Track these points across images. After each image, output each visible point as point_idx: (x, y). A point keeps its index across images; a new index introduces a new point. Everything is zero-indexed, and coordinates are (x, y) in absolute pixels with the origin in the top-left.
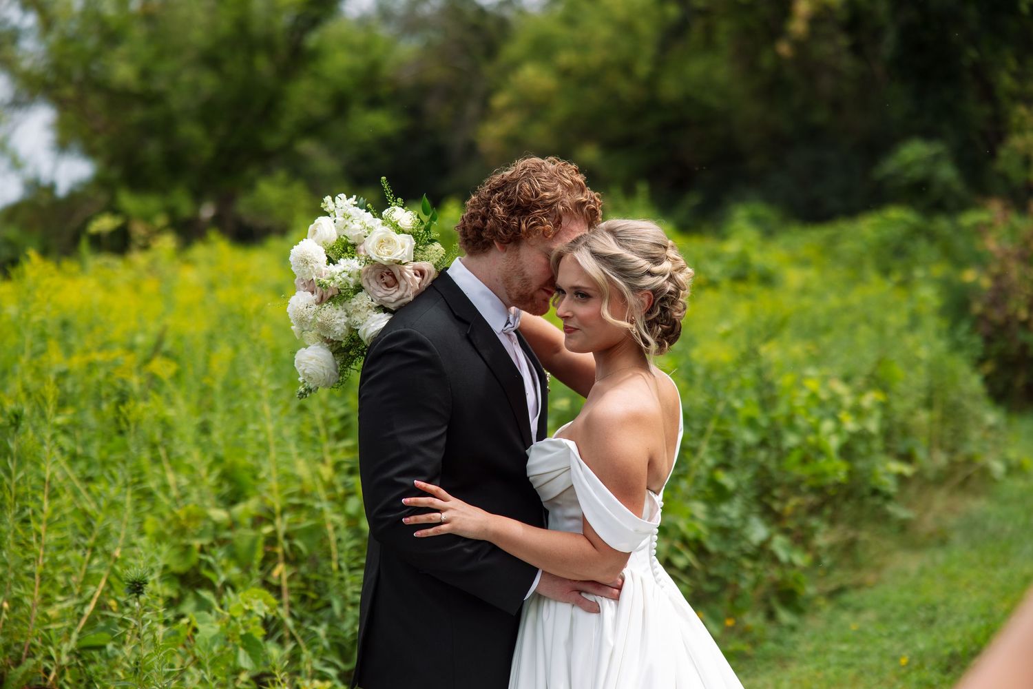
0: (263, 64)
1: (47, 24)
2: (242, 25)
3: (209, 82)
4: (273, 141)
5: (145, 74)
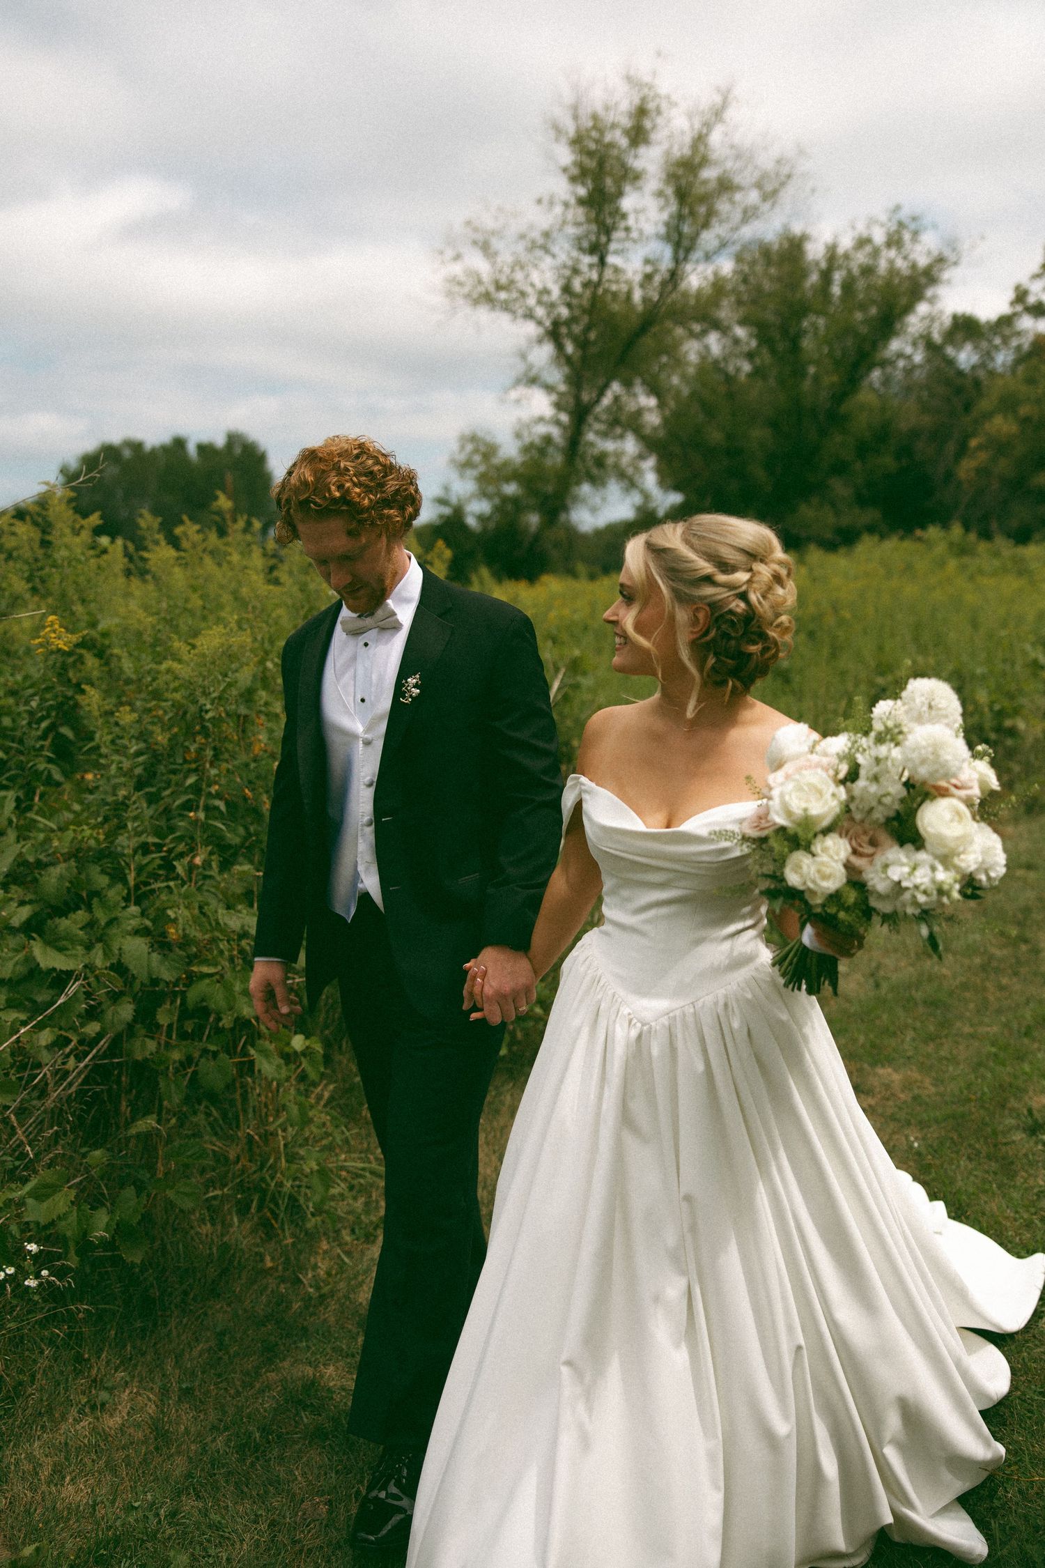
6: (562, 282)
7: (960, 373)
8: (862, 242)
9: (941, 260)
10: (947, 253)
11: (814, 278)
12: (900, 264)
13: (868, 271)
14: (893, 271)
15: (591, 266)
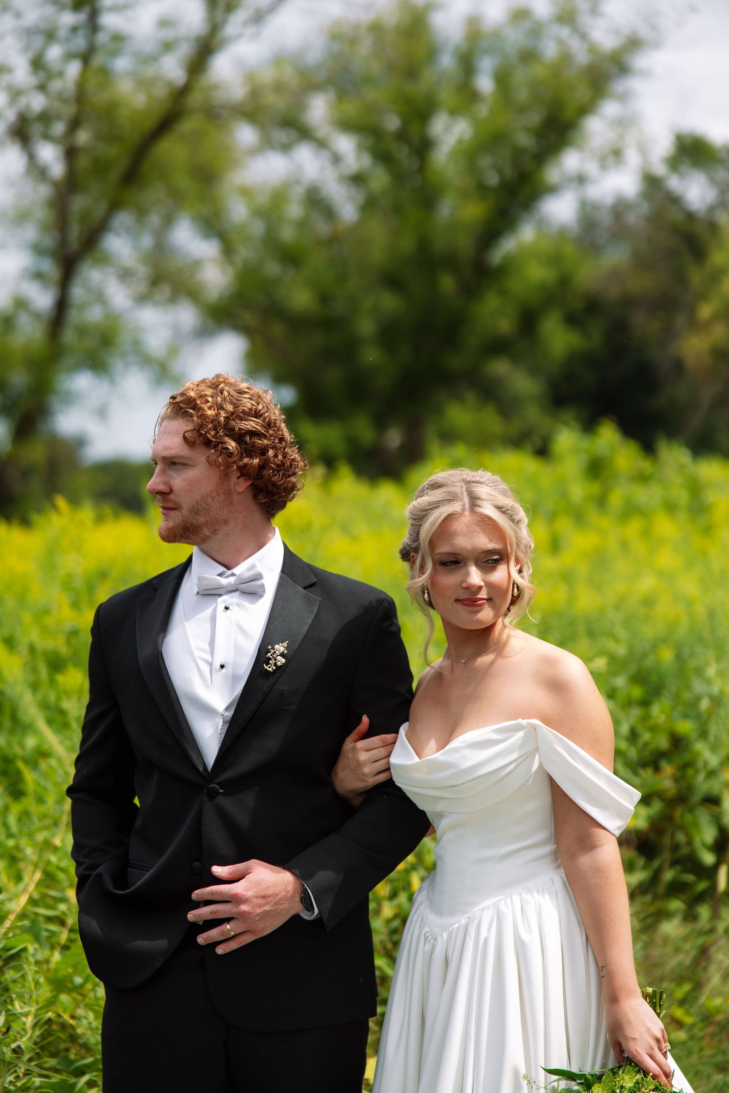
0: (447, 284)
1: (228, 250)
2: (423, 246)
3: (390, 302)
4: (456, 362)
5: (324, 298)
6: (30, 55)
7: (690, 216)
8: (520, 15)
9: (634, 44)
10: (644, 32)
11: (447, 61)
12: (577, 47)
13: (529, 56)
14: (566, 57)
15: (74, 29)
